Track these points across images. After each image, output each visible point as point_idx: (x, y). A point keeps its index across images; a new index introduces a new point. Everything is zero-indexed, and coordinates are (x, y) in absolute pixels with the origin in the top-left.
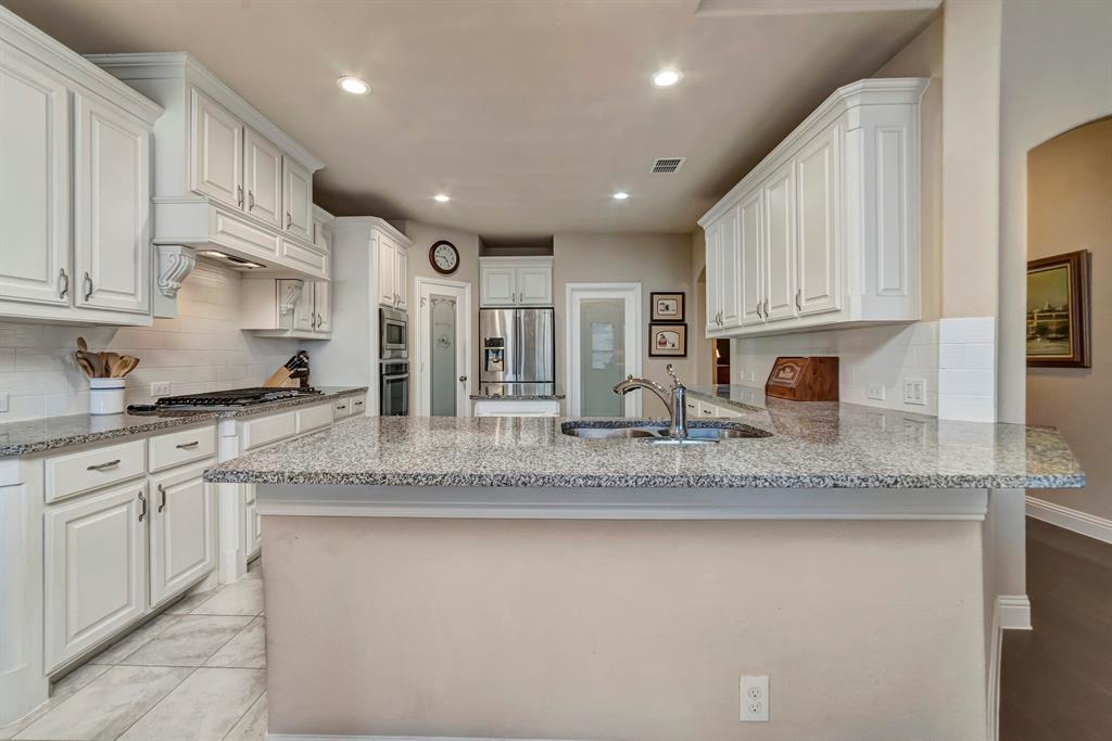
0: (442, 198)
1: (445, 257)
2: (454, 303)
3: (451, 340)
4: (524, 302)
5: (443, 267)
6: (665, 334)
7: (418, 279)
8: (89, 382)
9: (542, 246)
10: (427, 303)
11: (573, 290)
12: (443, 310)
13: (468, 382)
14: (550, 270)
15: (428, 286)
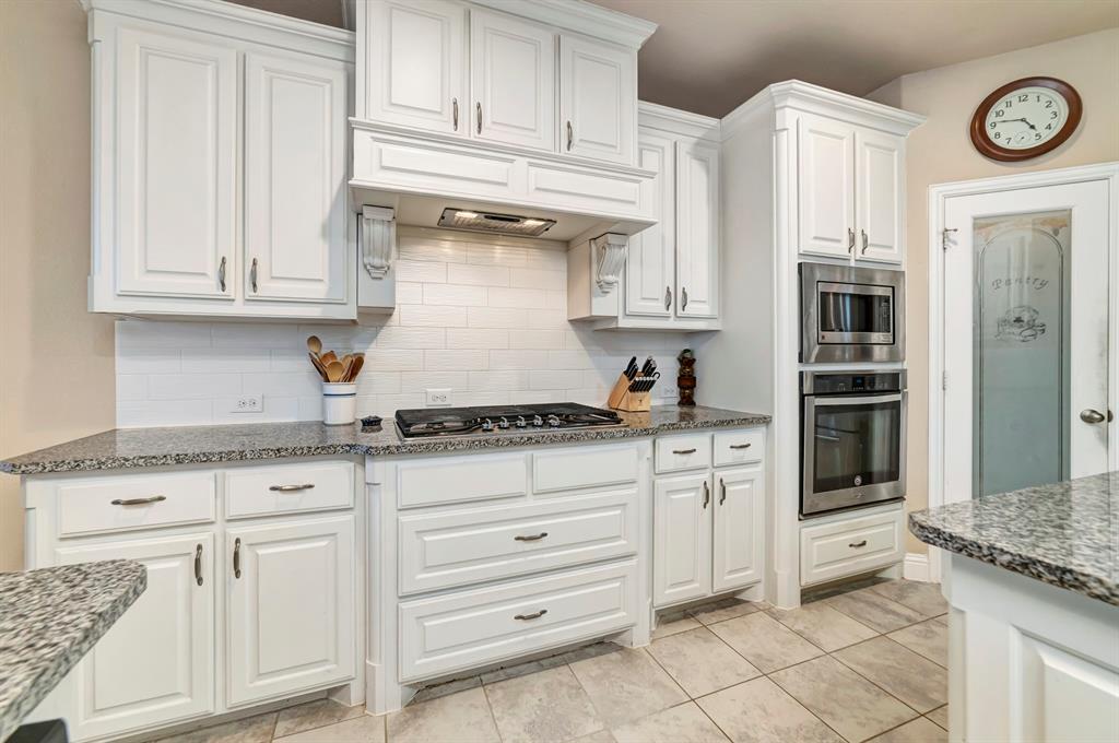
1: (1029, 118)
5: (1012, 146)
8: (322, 389)
10: (964, 236)
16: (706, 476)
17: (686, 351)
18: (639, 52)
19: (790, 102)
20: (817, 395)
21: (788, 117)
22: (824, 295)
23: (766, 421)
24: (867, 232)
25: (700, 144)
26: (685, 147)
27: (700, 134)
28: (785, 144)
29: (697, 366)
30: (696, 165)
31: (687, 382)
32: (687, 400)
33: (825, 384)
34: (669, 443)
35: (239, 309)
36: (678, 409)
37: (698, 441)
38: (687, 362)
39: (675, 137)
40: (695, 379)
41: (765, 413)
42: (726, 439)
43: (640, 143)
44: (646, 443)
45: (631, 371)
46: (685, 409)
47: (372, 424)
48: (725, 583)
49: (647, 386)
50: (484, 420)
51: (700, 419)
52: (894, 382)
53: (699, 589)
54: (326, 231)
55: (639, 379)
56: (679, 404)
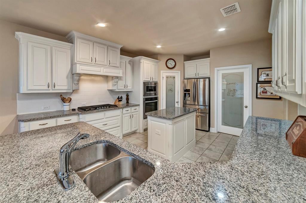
0: (159, 47)
1: (171, 64)
2: (174, 78)
3: (173, 90)
4: (199, 76)
5: (170, 67)
6: (266, 88)
7: (162, 72)
9: (206, 55)
10: (165, 78)
11: (218, 70)
12: (171, 80)
13: (179, 103)
14: (209, 63)
15: (165, 73)
16: (130, 114)
17: (127, 94)
18: (120, 49)
19: (142, 59)
20: (146, 101)
21: (142, 61)
22: (147, 87)
23: (139, 105)
24: (153, 77)
25: (130, 61)
26: (127, 62)
27: (130, 59)
28: (142, 65)
29: (129, 96)
30: (129, 65)
31: (128, 99)
32: (128, 102)
33: (147, 99)
34: (125, 109)
35: (51, 91)
36: (126, 104)
37: (129, 109)
38: (127, 96)
39: (125, 60)
40: (129, 99)
41: (139, 104)
42: (133, 108)
43: (120, 61)
44: (121, 109)
45: (118, 98)
46: (127, 104)
47: (74, 110)
48: (133, 129)
49: (121, 101)
50: (97, 108)
51: (130, 105)
52: (156, 98)
53: (129, 131)
54: (67, 77)
55: (120, 99)
56: (126, 103)
